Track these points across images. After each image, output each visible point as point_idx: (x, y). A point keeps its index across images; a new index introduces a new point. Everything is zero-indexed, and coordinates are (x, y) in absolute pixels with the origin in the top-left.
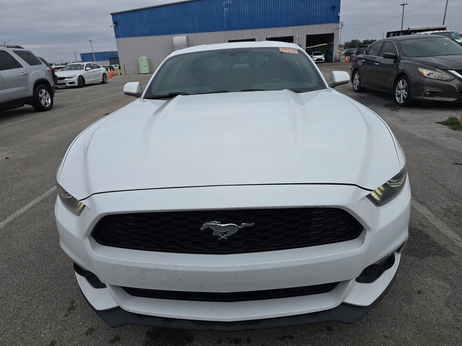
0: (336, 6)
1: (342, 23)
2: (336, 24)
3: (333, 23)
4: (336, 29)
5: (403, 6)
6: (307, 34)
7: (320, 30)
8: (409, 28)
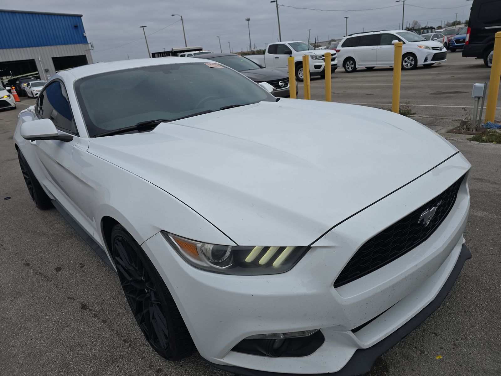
0: (79, 25)
1: (91, 43)
2: (85, 45)
3: (81, 44)
4: (87, 50)
5: (142, 28)
6: (53, 57)
7: (67, 51)
8: (172, 49)
